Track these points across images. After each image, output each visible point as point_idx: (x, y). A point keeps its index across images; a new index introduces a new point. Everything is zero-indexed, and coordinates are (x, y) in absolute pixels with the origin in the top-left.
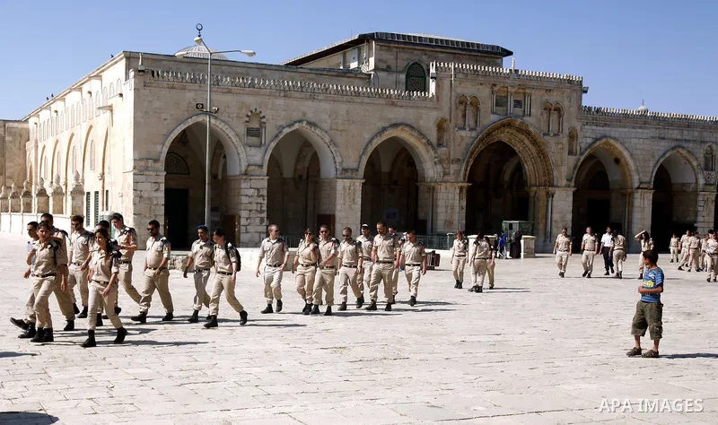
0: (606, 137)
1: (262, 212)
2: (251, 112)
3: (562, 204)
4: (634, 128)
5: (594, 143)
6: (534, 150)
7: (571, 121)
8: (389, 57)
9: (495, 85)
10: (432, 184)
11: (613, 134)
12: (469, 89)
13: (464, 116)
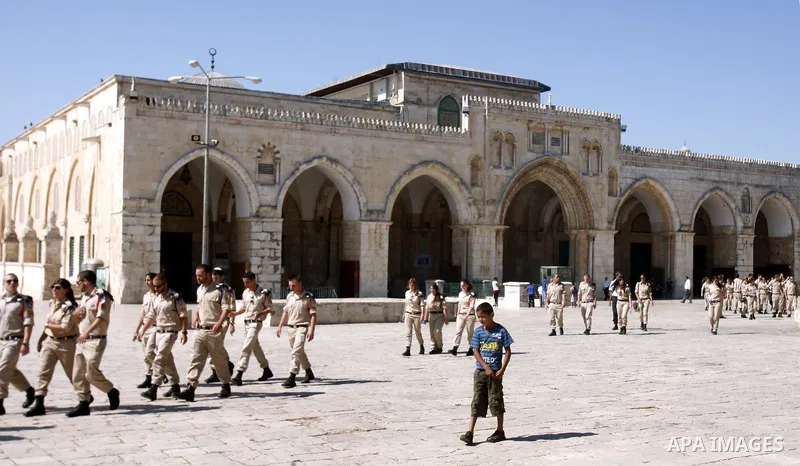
0: (645, 177)
1: (276, 258)
2: (264, 146)
3: (603, 248)
4: (673, 168)
5: (634, 183)
6: (572, 190)
7: (611, 161)
8: (419, 89)
9: (531, 121)
10: (467, 227)
11: (652, 174)
12: (503, 125)
13: (500, 154)
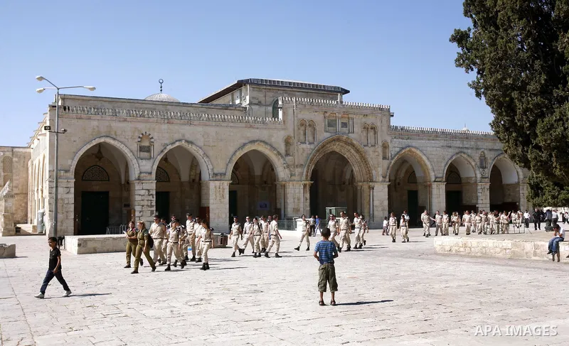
0: (409, 146)
1: (152, 206)
2: (142, 134)
3: (380, 195)
4: (429, 140)
5: (400, 151)
6: (357, 156)
7: (383, 136)
9: (326, 112)
10: (283, 183)
11: (414, 144)
12: (307, 115)
13: (305, 134)
